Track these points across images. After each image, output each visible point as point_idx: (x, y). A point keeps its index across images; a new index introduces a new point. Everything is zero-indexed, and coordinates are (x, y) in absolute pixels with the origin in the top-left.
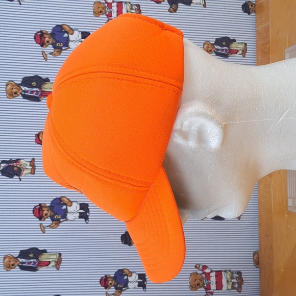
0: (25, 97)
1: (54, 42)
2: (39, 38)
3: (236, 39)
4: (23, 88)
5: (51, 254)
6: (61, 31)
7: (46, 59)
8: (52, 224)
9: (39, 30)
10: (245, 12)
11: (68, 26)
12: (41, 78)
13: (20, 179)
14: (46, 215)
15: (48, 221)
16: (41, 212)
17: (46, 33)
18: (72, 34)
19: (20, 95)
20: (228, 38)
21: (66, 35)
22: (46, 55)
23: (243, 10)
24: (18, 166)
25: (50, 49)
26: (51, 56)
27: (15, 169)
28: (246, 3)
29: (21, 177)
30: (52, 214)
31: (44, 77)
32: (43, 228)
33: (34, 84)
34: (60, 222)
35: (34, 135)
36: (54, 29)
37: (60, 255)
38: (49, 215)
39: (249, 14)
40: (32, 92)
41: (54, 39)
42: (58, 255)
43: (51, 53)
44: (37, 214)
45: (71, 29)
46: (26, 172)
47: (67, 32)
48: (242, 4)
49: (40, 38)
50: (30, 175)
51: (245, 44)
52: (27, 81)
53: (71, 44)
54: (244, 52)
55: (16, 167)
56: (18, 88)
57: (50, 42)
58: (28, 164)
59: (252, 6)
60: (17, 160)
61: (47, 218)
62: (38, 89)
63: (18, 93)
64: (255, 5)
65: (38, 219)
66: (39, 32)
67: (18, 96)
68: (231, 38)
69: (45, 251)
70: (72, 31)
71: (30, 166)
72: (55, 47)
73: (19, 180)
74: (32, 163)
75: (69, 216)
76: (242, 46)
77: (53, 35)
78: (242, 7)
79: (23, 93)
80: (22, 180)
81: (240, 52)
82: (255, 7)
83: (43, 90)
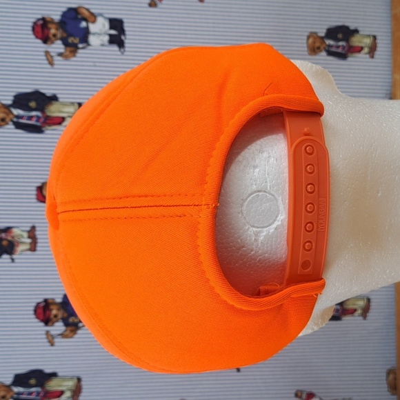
0: (19, 126)
1: (65, 35)
2: (39, 29)
3: (359, 29)
4: (16, 112)
5: (65, 378)
6: (76, 18)
7: (51, 63)
8: (66, 331)
12: (43, 94)
13: (13, 260)
14: (56, 316)
15: (59, 327)
16: (47, 312)
17: (52, 21)
18: (94, 22)
19: (11, 123)
20: (347, 28)
21: (84, 24)
22: (52, 57)
24: (9, 238)
25: (58, 47)
26: (59, 58)
27: (5, 243)
29: (14, 256)
30: (66, 315)
31: (48, 92)
32: (50, 338)
33: (33, 104)
34: (78, 328)
35: (35, 189)
36: (64, 15)
37: (79, 380)
38: (60, 316)
40: (30, 118)
41: (65, 30)
42: (76, 381)
43: (60, 55)
44: (42, 316)
45: (92, 14)
47: (85, 20)
49: (42, 29)
50: (29, 252)
51: (374, 37)
52: (22, 100)
53: (92, 39)
54: (372, 50)
55: (6, 240)
56: (6, 111)
57: (59, 36)
58: (26, 235)
60: (7, 230)
61: (57, 321)
62: (39, 114)
63: (8, 120)
65: (42, 324)
66: (39, 20)
67: (7, 124)
68: (351, 28)
69: (54, 375)
70: (93, 17)
71: (29, 237)
72: (66, 44)
73: (10, 261)
74: (32, 233)
76: (368, 41)
77: (62, 24)
79: (15, 120)
80: (16, 261)
81: (366, 50)
83: (49, 114)
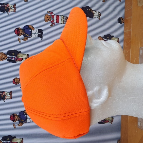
2: (17, 31)
3: (114, 36)
4: (8, 56)
5: (18, 139)
6: (28, 28)
7: (20, 42)
8: (19, 124)
9: (17, 27)
10: (119, 23)
11: (32, 26)
12: (17, 51)
13: (4, 101)
14: (16, 119)
15: (17, 123)
16: (14, 118)
17: (21, 29)
18: (33, 30)
19: (6, 59)
20: (110, 35)
21: (30, 30)
22: (20, 40)
23: (118, 21)
24: (4, 95)
25: (22, 37)
26: (22, 40)
27: (2, 96)
28: (120, 18)
29: (5, 100)
30: (20, 119)
31: (18, 50)
32: (14, 126)
33: (13, 54)
34: (23, 123)
37: (23, 139)
38: (18, 119)
39: (121, 23)
40: (12, 58)
41: (24, 32)
42: (21, 139)
43: (23, 39)
44: (12, 119)
45: (33, 27)
46: (7, 97)
47: (31, 29)
48: (118, 19)
50: (9, 99)
51: (119, 38)
53: (33, 35)
55: (2, 95)
56: (5, 56)
57: (23, 34)
59: (122, 20)
60: (3, 92)
61: (17, 121)
62: (15, 57)
63: (5, 58)
64: (124, 19)
65: (12, 122)
66: (17, 28)
67: (5, 60)
68: (112, 35)
69: (15, 137)
70: (34, 29)
71: (9, 95)
72: (25, 36)
73: (3, 101)
75: (28, 120)
77: (24, 30)
78: (118, 20)
79: (8, 58)
80: (5, 102)
82: (124, 20)
83: (18, 57)
